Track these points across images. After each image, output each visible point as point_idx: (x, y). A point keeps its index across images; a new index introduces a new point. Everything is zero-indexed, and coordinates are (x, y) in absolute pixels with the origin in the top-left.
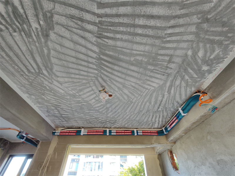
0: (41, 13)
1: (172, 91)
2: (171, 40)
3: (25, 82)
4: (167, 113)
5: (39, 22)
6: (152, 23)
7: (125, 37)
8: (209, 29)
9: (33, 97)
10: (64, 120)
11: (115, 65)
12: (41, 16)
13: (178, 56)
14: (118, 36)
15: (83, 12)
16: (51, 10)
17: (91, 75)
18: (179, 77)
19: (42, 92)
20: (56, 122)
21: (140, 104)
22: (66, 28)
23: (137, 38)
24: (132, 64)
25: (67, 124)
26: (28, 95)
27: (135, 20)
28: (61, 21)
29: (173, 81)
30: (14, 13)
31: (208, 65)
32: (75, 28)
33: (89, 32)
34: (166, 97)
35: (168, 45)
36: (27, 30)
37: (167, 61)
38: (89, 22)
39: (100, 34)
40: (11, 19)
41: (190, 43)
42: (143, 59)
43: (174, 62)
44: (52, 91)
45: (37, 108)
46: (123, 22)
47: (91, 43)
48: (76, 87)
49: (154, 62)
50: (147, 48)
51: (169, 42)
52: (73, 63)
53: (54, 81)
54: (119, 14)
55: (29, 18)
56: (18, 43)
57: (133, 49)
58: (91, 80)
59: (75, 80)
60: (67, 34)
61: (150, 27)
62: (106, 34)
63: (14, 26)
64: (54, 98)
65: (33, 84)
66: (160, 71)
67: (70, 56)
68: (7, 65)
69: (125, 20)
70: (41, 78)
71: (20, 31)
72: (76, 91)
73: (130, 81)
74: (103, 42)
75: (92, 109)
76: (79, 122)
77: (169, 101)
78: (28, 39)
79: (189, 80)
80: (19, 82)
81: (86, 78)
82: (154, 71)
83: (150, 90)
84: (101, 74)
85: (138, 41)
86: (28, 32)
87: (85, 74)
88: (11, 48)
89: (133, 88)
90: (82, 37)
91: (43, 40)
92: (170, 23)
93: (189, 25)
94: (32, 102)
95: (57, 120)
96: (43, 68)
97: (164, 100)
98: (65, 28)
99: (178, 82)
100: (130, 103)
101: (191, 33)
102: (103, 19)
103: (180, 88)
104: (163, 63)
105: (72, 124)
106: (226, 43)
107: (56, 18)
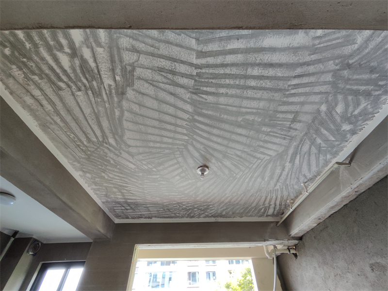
0: (120, 67)
1: (297, 161)
2: (297, 92)
3: (80, 155)
4: (289, 193)
5: (115, 78)
6: (270, 73)
7: (232, 91)
8: (351, 77)
9: (88, 175)
10: (129, 208)
11: (214, 127)
12: (118, 70)
13: (306, 113)
14: (222, 90)
15: (176, 63)
16: (133, 63)
17: (178, 142)
18: (307, 140)
19: (103, 168)
20: (116, 211)
21: (247, 180)
22: (151, 84)
23: (248, 91)
24: (240, 126)
25: (133, 214)
26: (81, 173)
27: (247, 70)
28: (145, 75)
29: (298, 146)
30: (81, 67)
31: (351, 123)
32: (163, 83)
33: (182, 87)
34: (287, 170)
35: (291, 99)
36: (96, 88)
37: (291, 120)
38: (183, 75)
39: (197, 89)
40: (76, 75)
41: (324, 96)
42: (256, 119)
43: (300, 122)
44: (118, 167)
45: (92, 191)
46: (230, 72)
47: (183, 101)
48: (153, 160)
49: (271, 122)
50: (262, 104)
51: (294, 95)
52: (154, 127)
53: (123, 152)
54: (226, 64)
55: (102, 73)
56: (80, 104)
57: (242, 106)
58: (177, 150)
59: (154, 150)
60: (151, 90)
61: (267, 78)
62: (205, 89)
63: (80, 84)
64: (118, 176)
65: (91, 157)
66: (279, 134)
67: (151, 118)
68: (60, 133)
69: (234, 71)
70: (104, 149)
71: (86, 89)
72: (153, 165)
73: (234, 149)
74: (201, 99)
75: (175, 189)
76: (151, 210)
77: (291, 175)
78: (96, 99)
79: (323, 145)
80: (72, 155)
81: (170, 146)
82: (271, 133)
83: (264, 160)
84: (193, 141)
85: (250, 96)
86: (97, 90)
87: (170, 141)
88: (69, 111)
89: (238, 159)
90: (171, 94)
91: (116, 99)
92: (295, 72)
93: (323, 73)
94: (86, 183)
95: (118, 208)
96: (110, 135)
97: (285, 173)
98: (149, 83)
99: (305, 148)
100: (232, 179)
101: (325, 83)
102: (203, 71)
103: (309, 155)
104: (285, 123)
105: (140, 213)
106: (377, 93)
107: (138, 72)
